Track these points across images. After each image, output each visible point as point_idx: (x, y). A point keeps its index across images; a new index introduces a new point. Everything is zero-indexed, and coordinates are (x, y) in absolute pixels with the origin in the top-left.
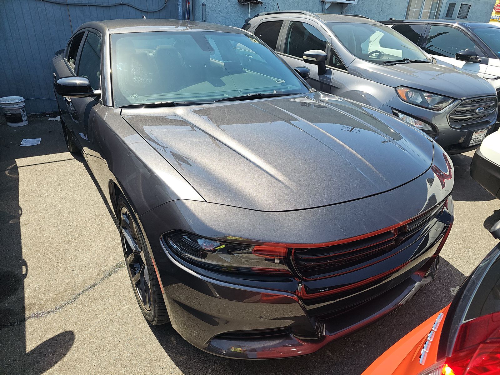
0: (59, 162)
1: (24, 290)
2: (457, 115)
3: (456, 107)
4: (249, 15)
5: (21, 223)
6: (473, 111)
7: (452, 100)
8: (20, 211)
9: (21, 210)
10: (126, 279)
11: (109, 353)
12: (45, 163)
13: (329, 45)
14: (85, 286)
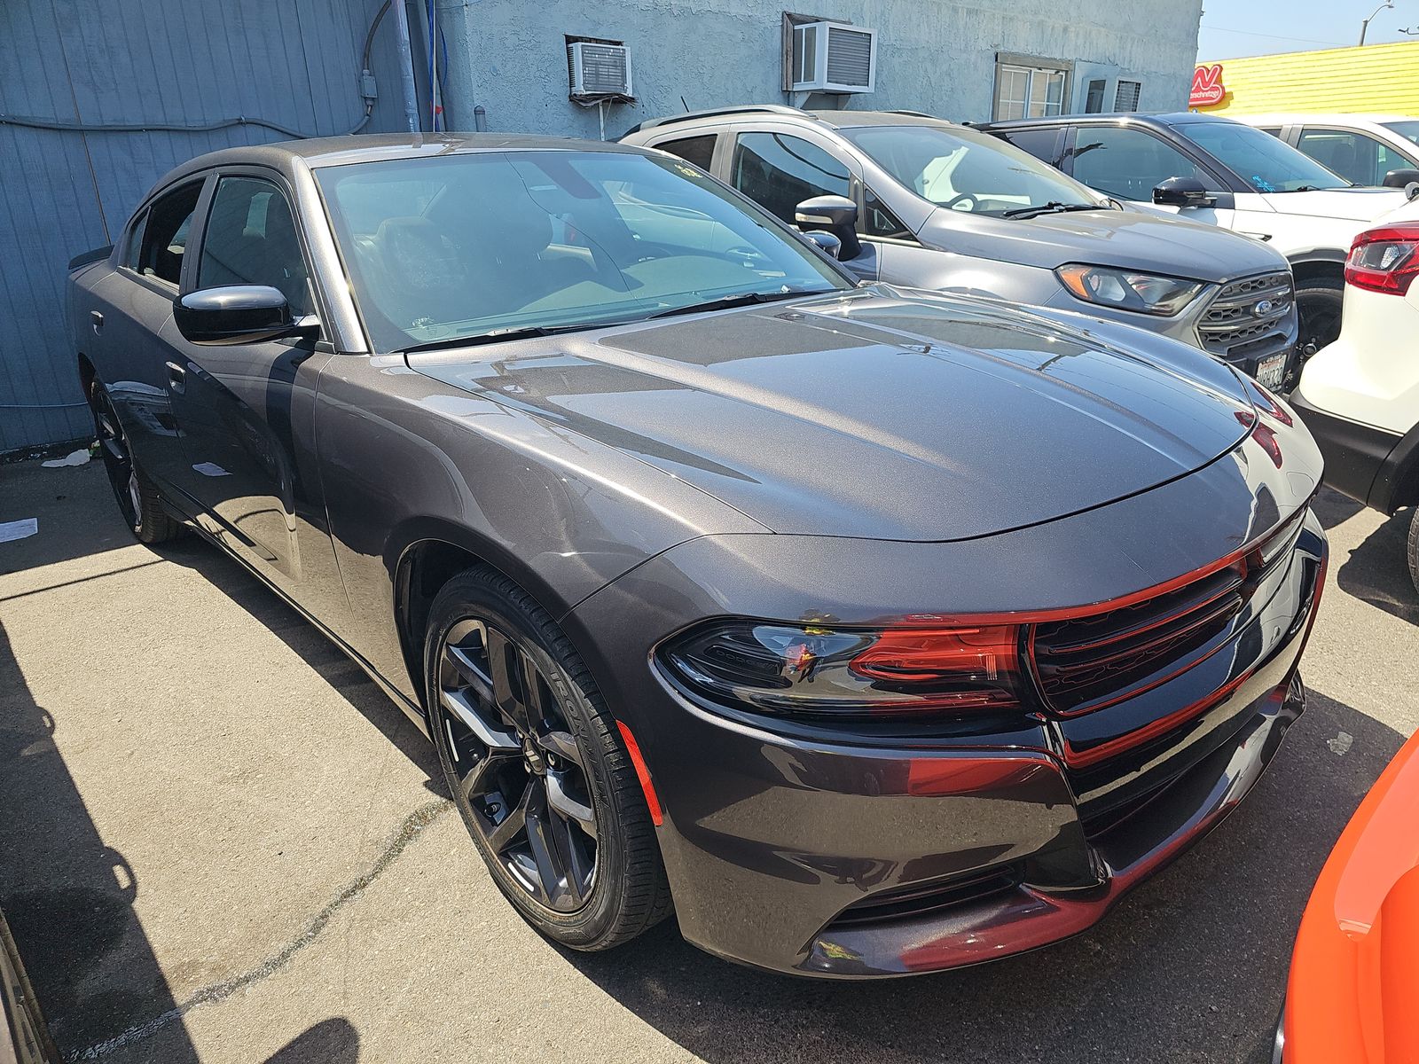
0: (117, 575)
1: (142, 931)
2: (1215, 323)
3: (1209, 302)
4: (603, 134)
5: (62, 751)
6: (1247, 310)
7: (1199, 286)
8: (45, 719)
9: (49, 717)
10: (452, 853)
11: (480, 1057)
12: (75, 582)
13: (857, 181)
14: (335, 891)
